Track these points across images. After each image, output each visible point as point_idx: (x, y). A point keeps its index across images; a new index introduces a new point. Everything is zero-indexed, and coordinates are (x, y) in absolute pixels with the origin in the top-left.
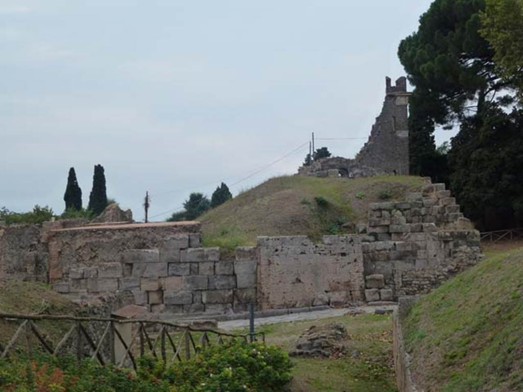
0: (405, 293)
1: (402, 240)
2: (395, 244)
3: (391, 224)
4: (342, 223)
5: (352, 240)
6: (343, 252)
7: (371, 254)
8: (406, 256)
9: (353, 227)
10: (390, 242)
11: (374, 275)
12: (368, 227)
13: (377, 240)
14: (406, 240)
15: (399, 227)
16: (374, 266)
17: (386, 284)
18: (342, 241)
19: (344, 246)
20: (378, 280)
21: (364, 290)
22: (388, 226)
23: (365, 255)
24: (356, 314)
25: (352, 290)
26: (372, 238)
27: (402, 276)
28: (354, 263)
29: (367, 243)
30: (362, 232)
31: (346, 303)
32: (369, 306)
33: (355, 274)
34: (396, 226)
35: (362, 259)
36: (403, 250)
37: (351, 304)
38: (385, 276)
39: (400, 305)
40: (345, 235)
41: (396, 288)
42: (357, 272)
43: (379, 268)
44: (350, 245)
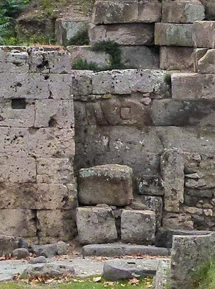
0: (191, 223)
1: (189, 68)
2: (168, 80)
3: (160, 20)
4: (19, 12)
5: (45, 63)
6: (16, 96)
7: (97, 105)
8: (200, 115)
9: (49, 23)
10: (154, 72)
11: (105, 167)
12: (92, 26)
13: (116, 64)
14: (201, 70)
15: (184, 29)
16: (105, 141)
17: (137, 193)
18: (17, 64)
19: (19, 78)
20: (114, 181)
21: (74, 208)
22: (151, 25)
23: (82, 107)
24: (46, 277)
25: (39, 206)
26: (102, 59)
27: (186, 172)
28: (48, 130)
29: (89, 73)
30: (74, 42)
31: (20, 245)
32: (85, 255)
33: (49, 160)
34: (174, 28)
35: (71, 119)
36: (191, 97)
37: (36, 248)
38: (135, 173)
39: (175, 258)
40: (24, 46)
41: (168, 209)
42: (57, 155)
43: (119, 145)
44: (38, 77)
